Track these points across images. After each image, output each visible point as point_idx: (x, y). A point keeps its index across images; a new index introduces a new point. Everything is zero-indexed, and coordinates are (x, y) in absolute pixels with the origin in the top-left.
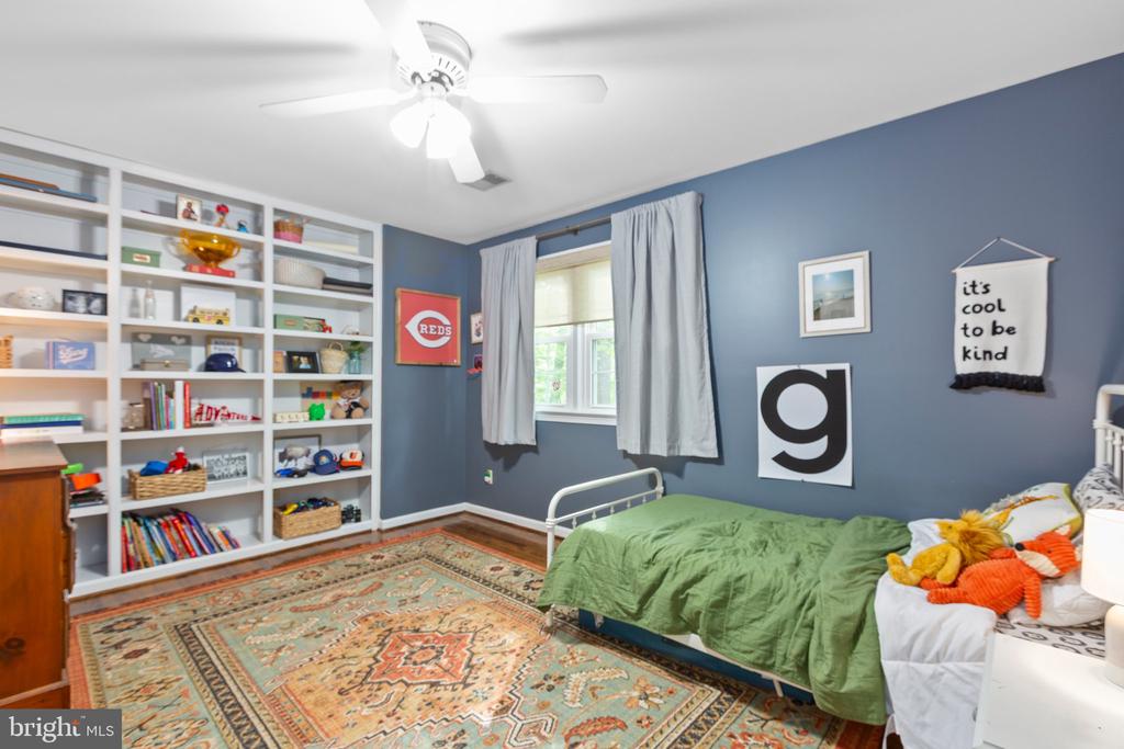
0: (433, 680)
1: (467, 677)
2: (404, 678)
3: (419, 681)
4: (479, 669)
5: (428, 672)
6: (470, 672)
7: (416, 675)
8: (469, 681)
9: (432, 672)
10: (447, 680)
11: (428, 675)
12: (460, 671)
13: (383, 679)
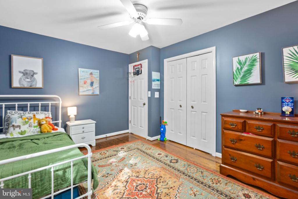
0: (138, 178)
1: (129, 178)
2: (146, 179)
3: (142, 178)
4: (124, 181)
5: (140, 181)
6: (127, 180)
7: (143, 180)
8: (128, 177)
9: (138, 181)
10: (134, 178)
11: (139, 180)
12: (130, 180)
13: (152, 180)
